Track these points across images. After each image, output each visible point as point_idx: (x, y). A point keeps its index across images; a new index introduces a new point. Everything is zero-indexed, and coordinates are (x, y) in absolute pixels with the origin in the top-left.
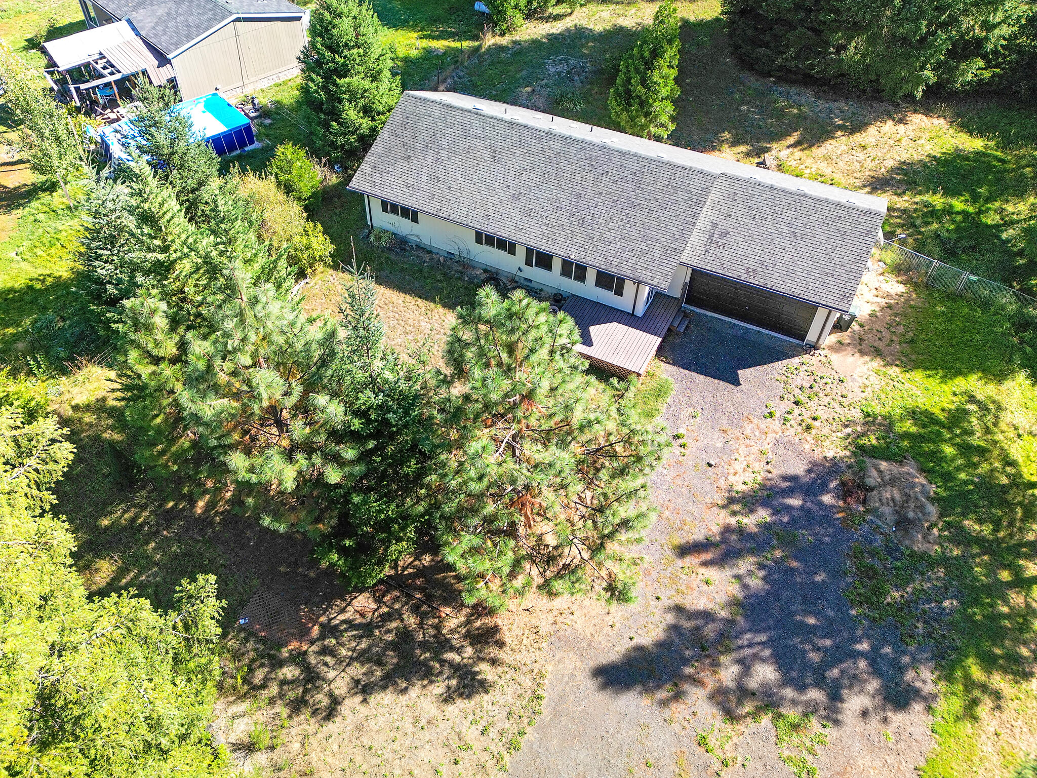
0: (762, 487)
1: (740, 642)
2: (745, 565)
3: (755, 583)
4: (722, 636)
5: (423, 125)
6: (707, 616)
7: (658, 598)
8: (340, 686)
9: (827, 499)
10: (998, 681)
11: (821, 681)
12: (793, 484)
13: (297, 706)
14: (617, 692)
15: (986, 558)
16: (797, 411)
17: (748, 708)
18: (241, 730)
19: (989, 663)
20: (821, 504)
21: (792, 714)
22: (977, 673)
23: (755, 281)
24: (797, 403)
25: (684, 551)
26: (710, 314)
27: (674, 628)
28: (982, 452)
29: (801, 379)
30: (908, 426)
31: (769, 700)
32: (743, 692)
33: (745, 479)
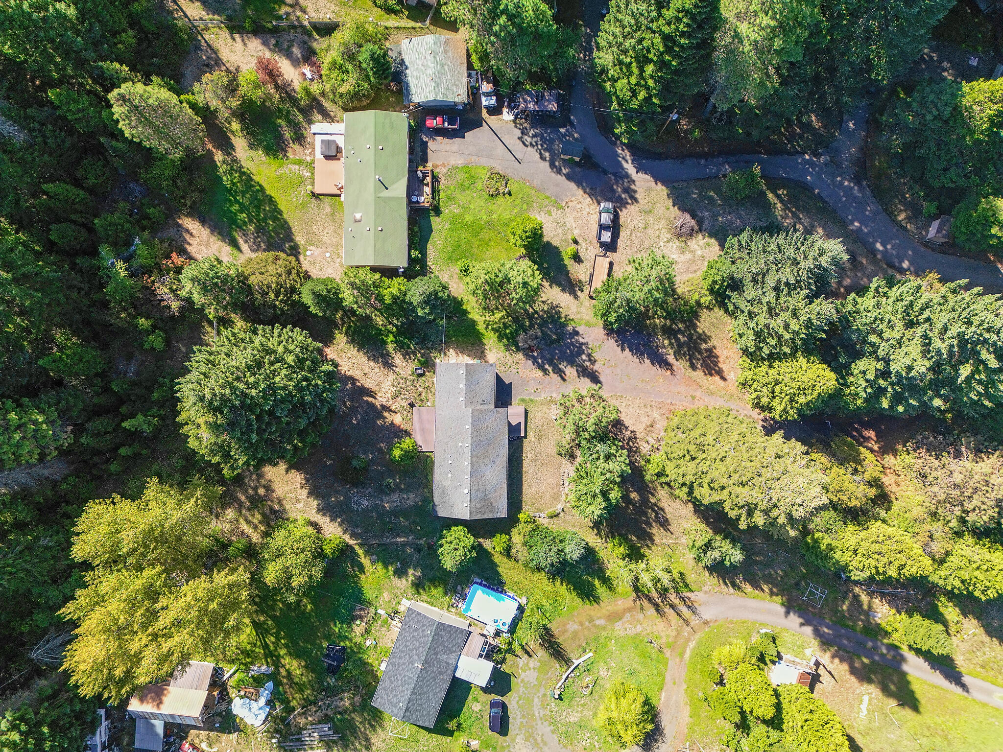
0: (539, 369)
1: (580, 363)
2: (561, 366)
3: (565, 364)
4: (580, 367)
5: (478, 506)
6: (577, 371)
7: (578, 381)
8: (628, 433)
9: (535, 354)
10: (563, 315)
11: (580, 347)
12: (535, 361)
13: (636, 438)
14: (602, 383)
16: (513, 367)
17: (592, 358)
18: (646, 445)
19: (560, 318)
20: (538, 355)
21: (590, 351)
22: (563, 319)
23: (494, 388)
24: (510, 368)
25: (564, 380)
27: (583, 376)
28: (504, 324)
30: (505, 341)
31: (589, 355)
32: (590, 360)
33: (539, 373)
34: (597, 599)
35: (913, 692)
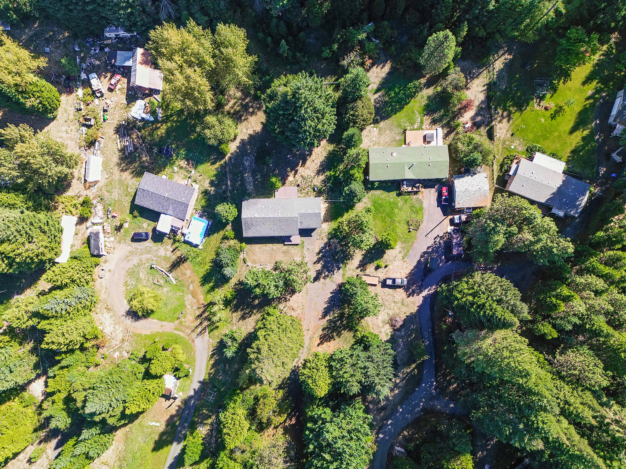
0: (320, 250)
1: (323, 271)
2: (321, 261)
3: (323, 264)
5: (249, 222)
6: (319, 270)
7: (314, 270)
11: (332, 271)
12: (323, 248)
13: (286, 301)
14: (314, 283)
15: (345, 247)
16: (320, 237)
17: (326, 278)
19: (346, 260)
20: (327, 249)
21: (330, 276)
23: (309, 228)
27: (317, 273)
30: (333, 232)
33: (317, 251)
34: (203, 284)
35: (162, 448)
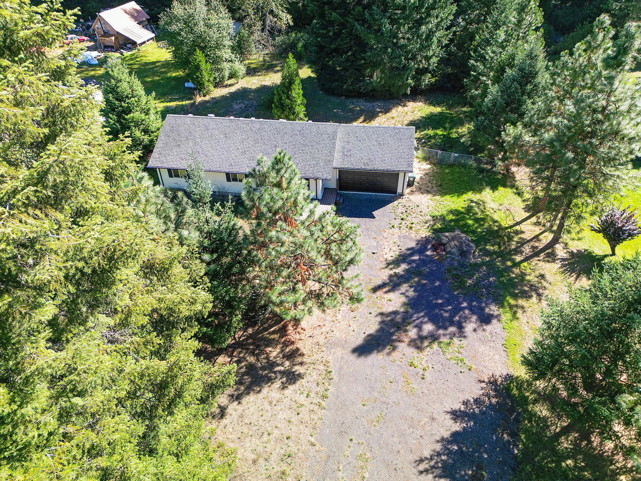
0: (400, 255)
1: (413, 319)
2: (404, 287)
3: (411, 293)
4: (404, 319)
6: (395, 313)
7: (370, 313)
9: (429, 253)
10: (521, 302)
11: (452, 323)
12: (413, 251)
14: (366, 357)
15: (499, 259)
16: (403, 222)
17: (426, 343)
19: (515, 296)
20: (427, 255)
21: (445, 340)
22: (512, 302)
23: (369, 168)
24: (402, 219)
25: (375, 289)
26: (351, 192)
27: (382, 322)
28: (483, 219)
29: (401, 209)
30: (451, 217)
31: (434, 338)
32: (422, 338)
33: (391, 254)
